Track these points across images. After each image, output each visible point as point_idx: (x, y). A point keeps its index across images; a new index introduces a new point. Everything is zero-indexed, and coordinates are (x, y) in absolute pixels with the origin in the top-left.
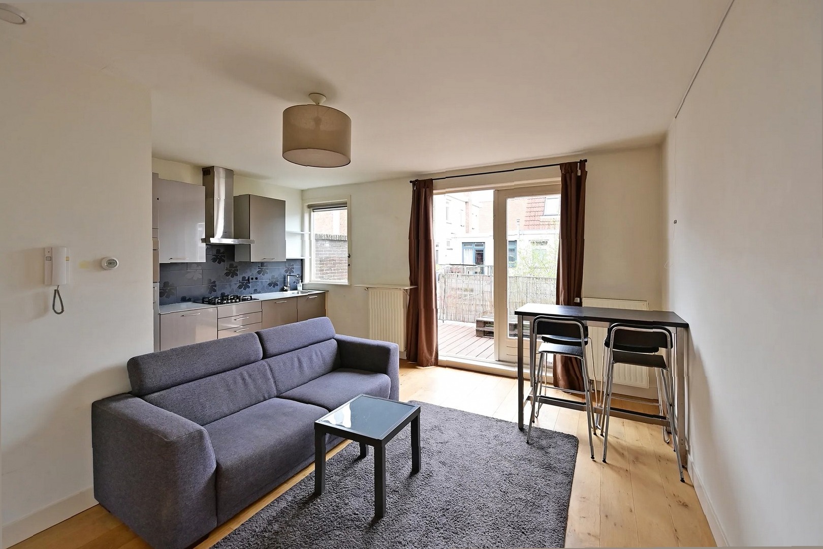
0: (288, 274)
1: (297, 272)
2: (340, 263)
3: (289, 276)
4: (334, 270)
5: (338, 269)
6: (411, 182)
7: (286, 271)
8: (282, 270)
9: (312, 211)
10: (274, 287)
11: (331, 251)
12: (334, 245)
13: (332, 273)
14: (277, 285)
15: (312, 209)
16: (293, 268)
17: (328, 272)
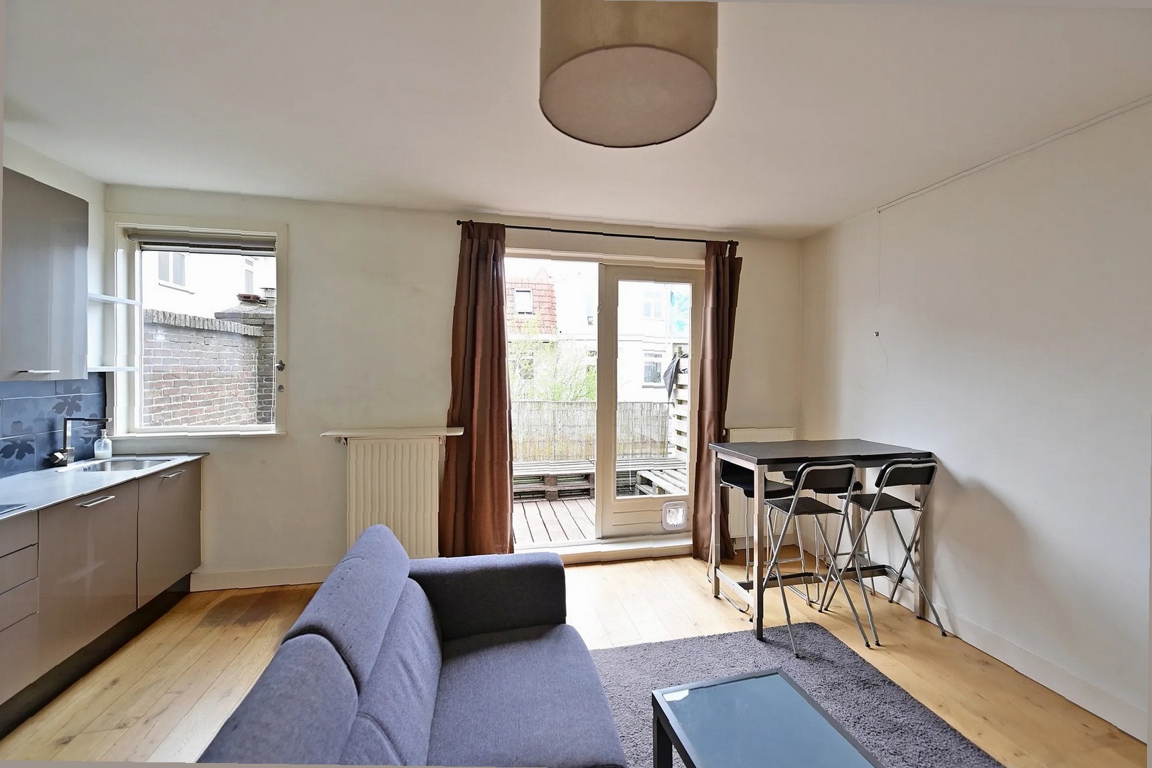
0: (64, 415)
1: (89, 409)
2: (187, 383)
3: (69, 424)
4: (177, 399)
5: (184, 398)
6: (459, 223)
7: (59, 408)
8: (46, 406)
9: (137, 246)
10: (20, 456)
11: (168, 353)
12: (176, 340)
13: (170, 407)
14: (31, 450)
15: (136, 241)
16: (80, 398)
17: (162, 405)
